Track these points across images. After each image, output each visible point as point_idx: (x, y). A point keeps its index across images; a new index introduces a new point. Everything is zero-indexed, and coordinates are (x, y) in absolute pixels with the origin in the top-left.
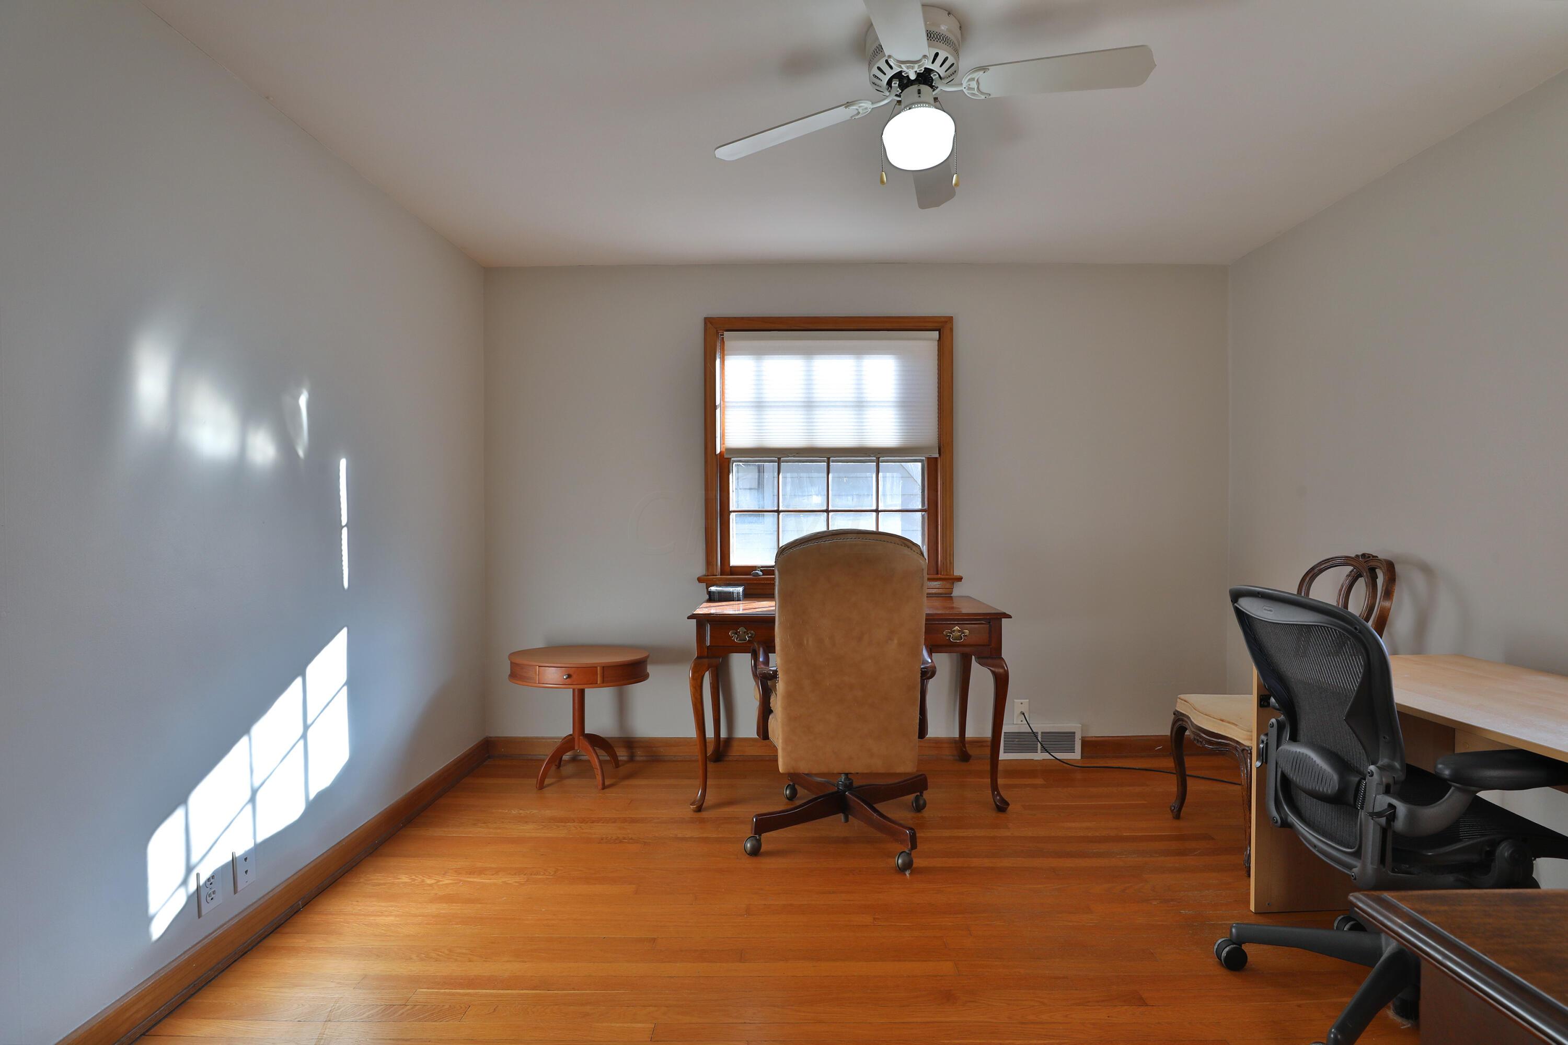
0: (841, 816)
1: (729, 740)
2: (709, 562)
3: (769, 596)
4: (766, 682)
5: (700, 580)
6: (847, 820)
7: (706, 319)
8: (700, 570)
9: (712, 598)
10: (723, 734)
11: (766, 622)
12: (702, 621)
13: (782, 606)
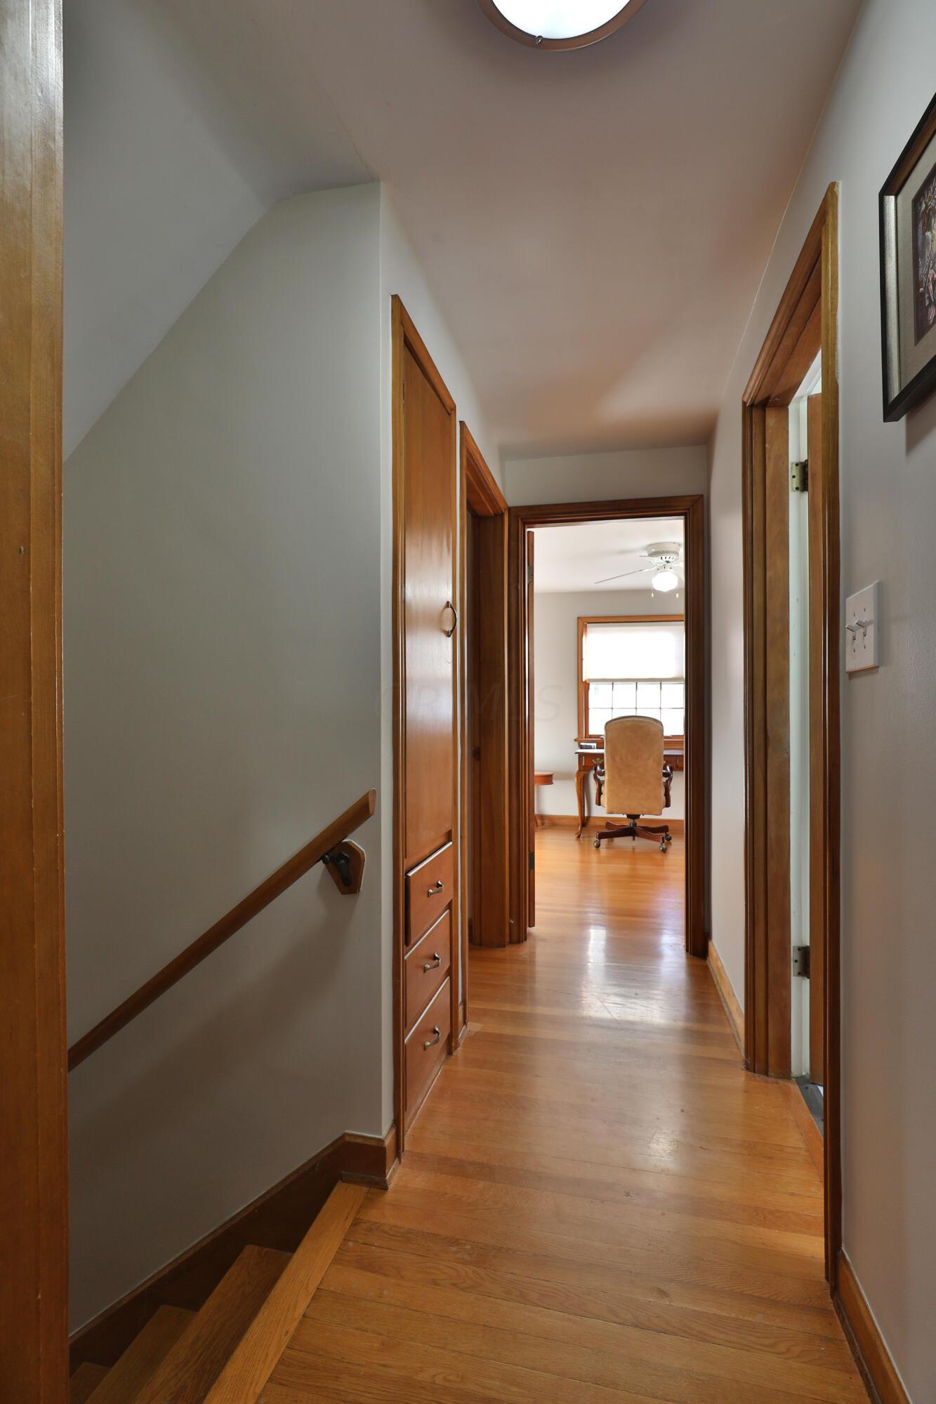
0: (631, 838)
1: (589, 817)
2: (579, 732)
3: (603, 748)
4: (600, 784)
5: (575, 740)
6: (634, 840)
7: (578, 618)
8: (575, 736)
9: (581, 747)
10: (586, 815)
11: (602, 755)
12: (581, 755)
13: (606, 751)
